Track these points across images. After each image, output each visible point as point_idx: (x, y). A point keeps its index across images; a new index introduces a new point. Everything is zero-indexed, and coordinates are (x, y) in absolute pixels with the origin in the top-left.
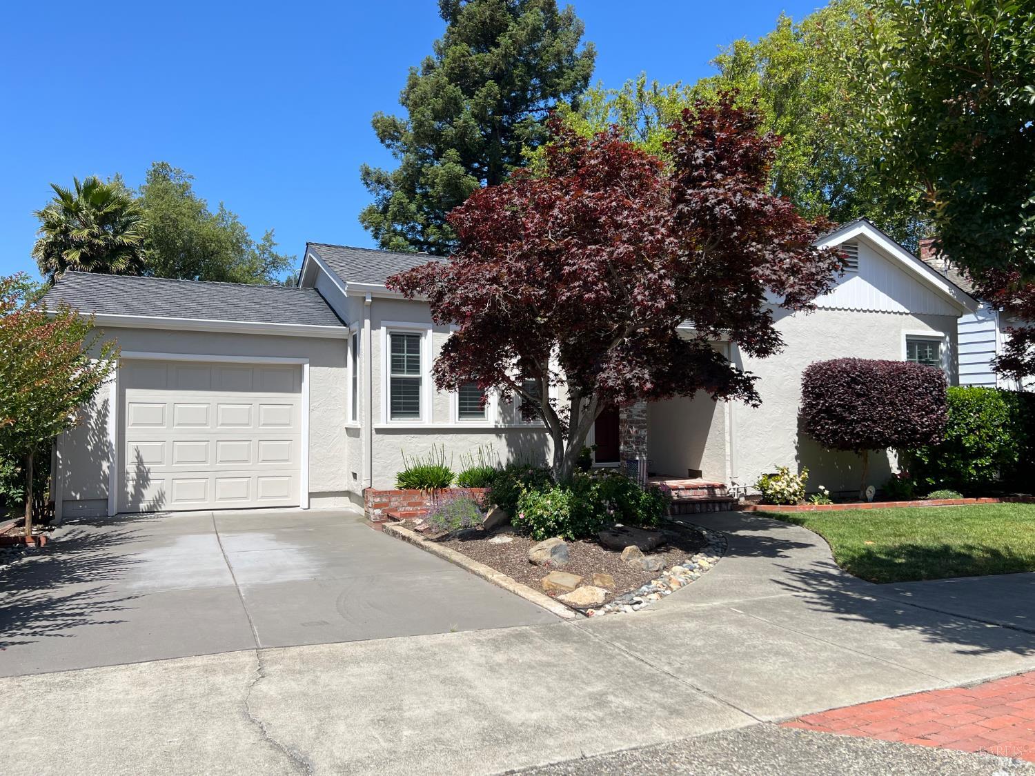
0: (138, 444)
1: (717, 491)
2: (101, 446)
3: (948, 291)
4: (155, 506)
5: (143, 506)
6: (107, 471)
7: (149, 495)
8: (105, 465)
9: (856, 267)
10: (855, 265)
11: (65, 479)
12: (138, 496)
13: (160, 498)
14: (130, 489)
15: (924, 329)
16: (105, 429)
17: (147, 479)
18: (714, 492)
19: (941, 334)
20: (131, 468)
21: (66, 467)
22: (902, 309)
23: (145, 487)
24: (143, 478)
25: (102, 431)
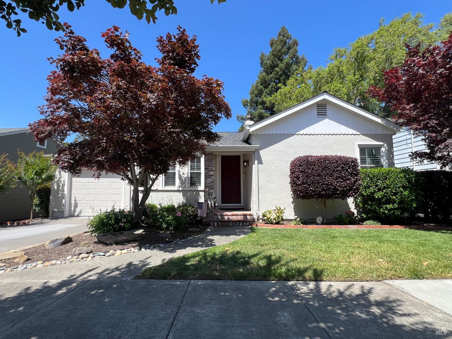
0: (75, 195)
1: (248, 217)
2: (63, 195)
3: (381, 122)
4: (79, 214)
5: (76, 214)
6: (64, 203)
7: (78, 210)
8: (64, 201)
9: (326, 115)
10: (326, 114)
11: (53, 205)
12: (75, 211)
13: (80, 212)
14: (73, 209)
15: (370, 141)
16: (64, 190)
17: (77, 206)
18: (247, 217)
19: (382, 143)
20: (73, 202)
21: (53, 201)
22: (355, 132)
23: (76, 208)
24: (76, 205)
25: (63, 191)
